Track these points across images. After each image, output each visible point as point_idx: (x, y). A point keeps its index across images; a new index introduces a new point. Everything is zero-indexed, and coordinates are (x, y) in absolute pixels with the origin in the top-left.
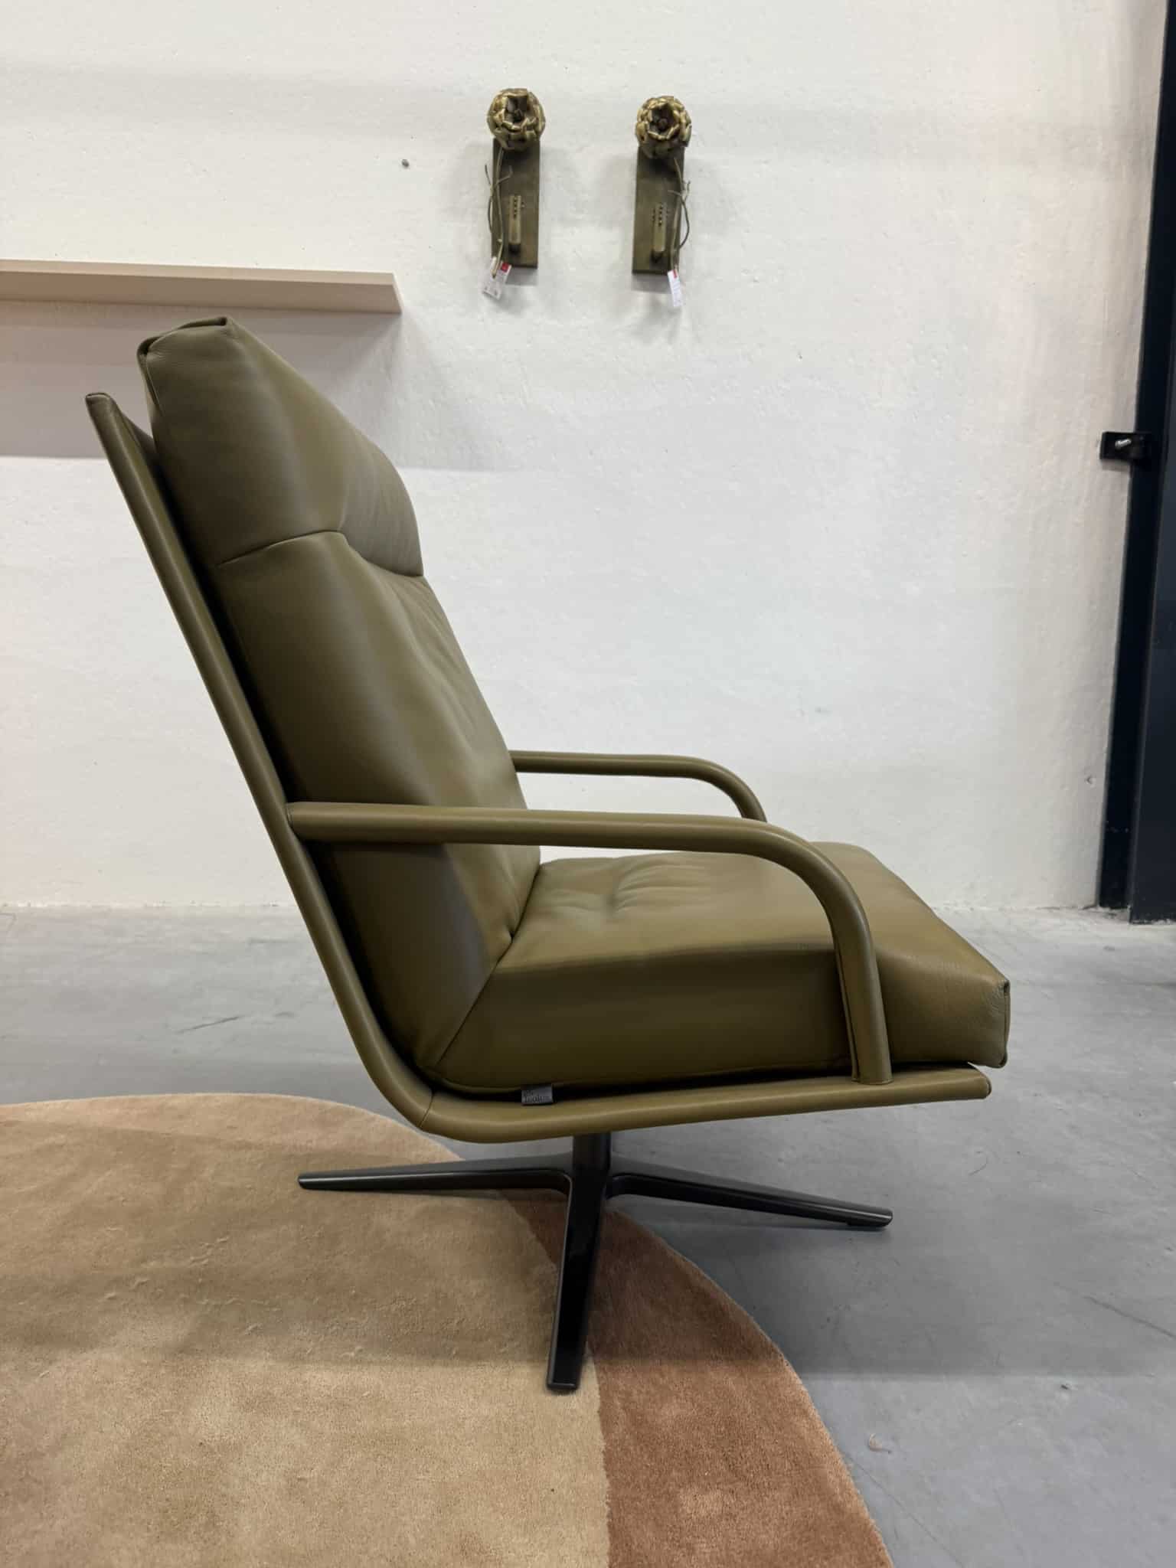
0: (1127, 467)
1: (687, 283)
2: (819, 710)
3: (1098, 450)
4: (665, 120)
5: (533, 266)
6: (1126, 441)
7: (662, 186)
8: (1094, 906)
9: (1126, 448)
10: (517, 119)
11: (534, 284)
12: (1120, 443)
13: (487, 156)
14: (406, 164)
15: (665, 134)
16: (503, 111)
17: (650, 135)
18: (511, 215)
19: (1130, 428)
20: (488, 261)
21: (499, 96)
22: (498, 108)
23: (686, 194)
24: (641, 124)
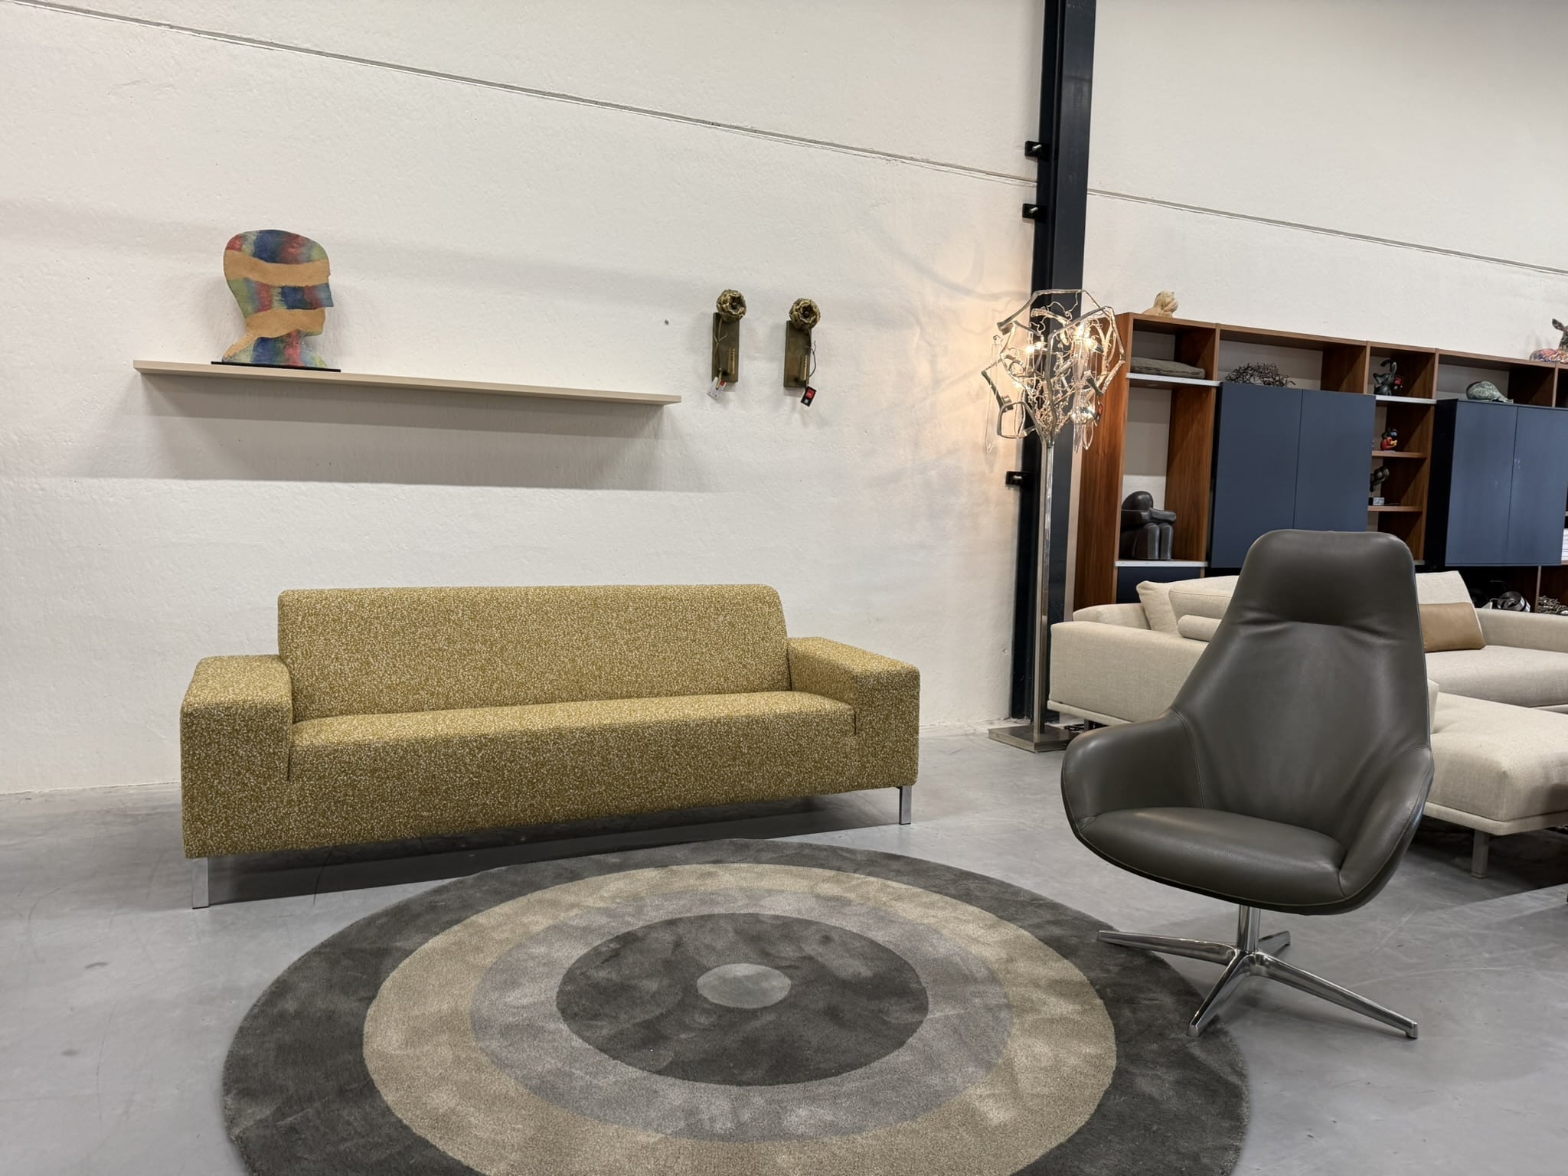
0: (1018, 488)
2: (877, 620)
3: (1004, 480)
4: (807, 312)
5: (736, 381)
6: (1020, 477)
7: (801, 342)
8: (1009, 718)
9: (1019, 480)
10: (735, 308)
11: (734, 391)
12: (1016, 477)
13: (709, 321)
14: (667, 322)
15: (808, 319)
16: (728, 304)
17: (801, 321)
18: (730, 357)
19: (1019, 470)
20: (711, 378)
21: (724, 294)
22: (725, 302)
23: (813, 347)
24: (796, 313)
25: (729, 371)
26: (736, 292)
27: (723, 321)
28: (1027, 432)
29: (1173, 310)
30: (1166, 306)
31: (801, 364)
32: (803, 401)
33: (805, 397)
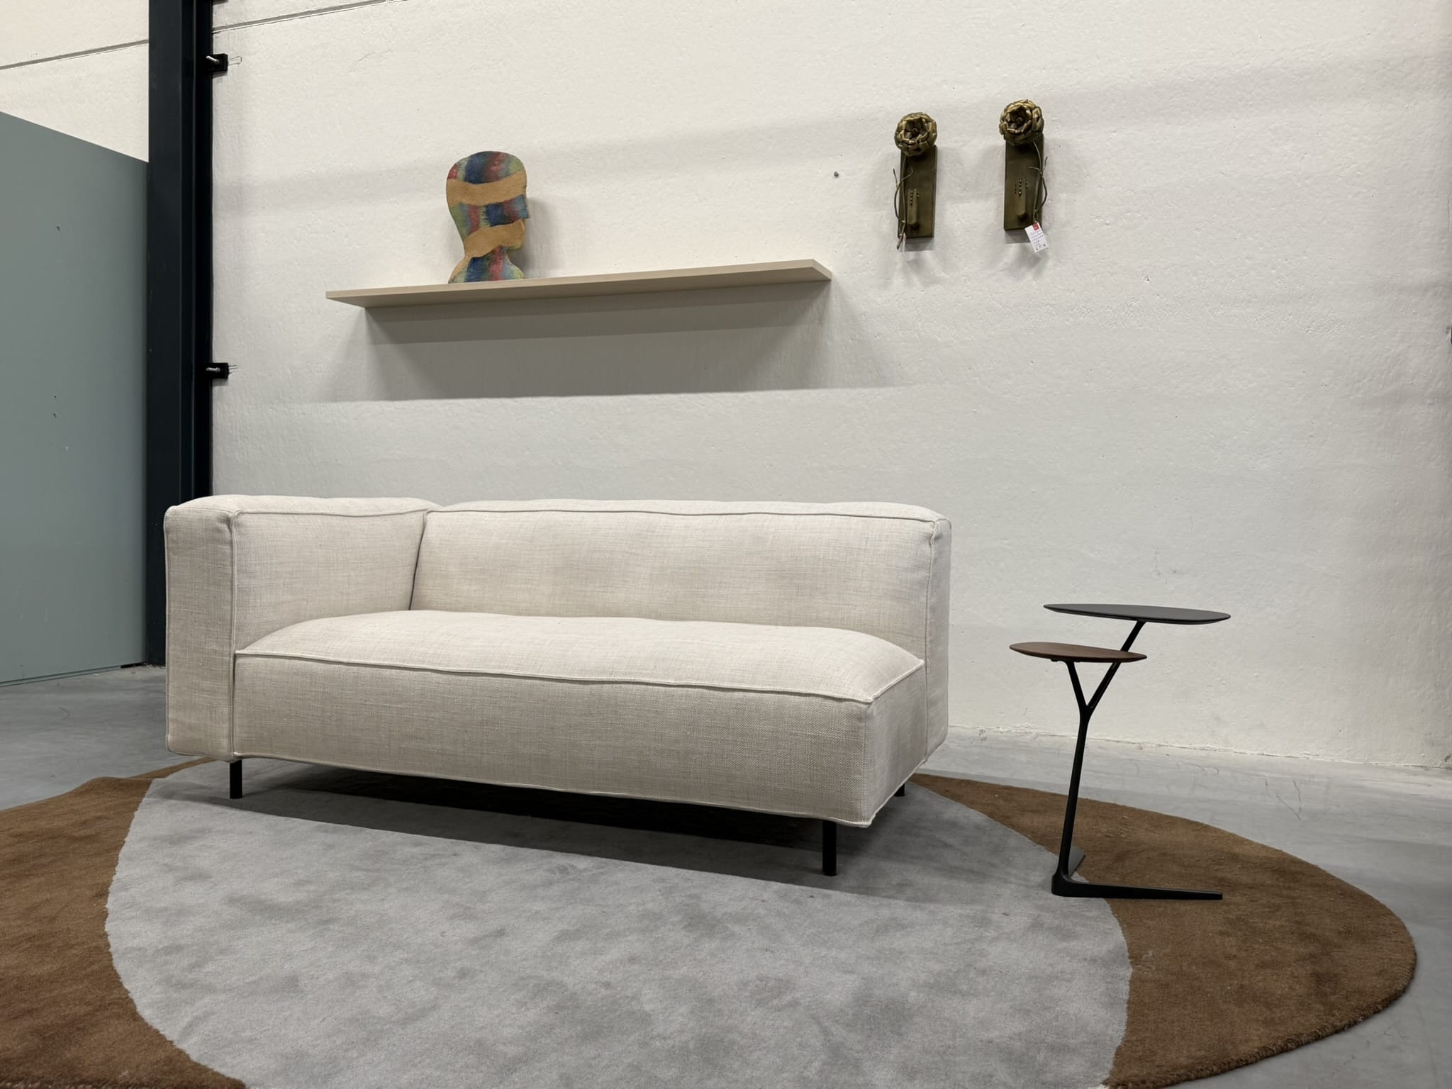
1: (1049, 233)
4: (1019, 119)
5: (930, 236)
7: (1026, 164)
10: (914, 136)
11: (931, 249)
13: (896, 164)
14: (836, 175)
15: (1020, 128)
16: (903, 132)
17: (1009, 131)
20: (896, 236)
26: (918, 113)
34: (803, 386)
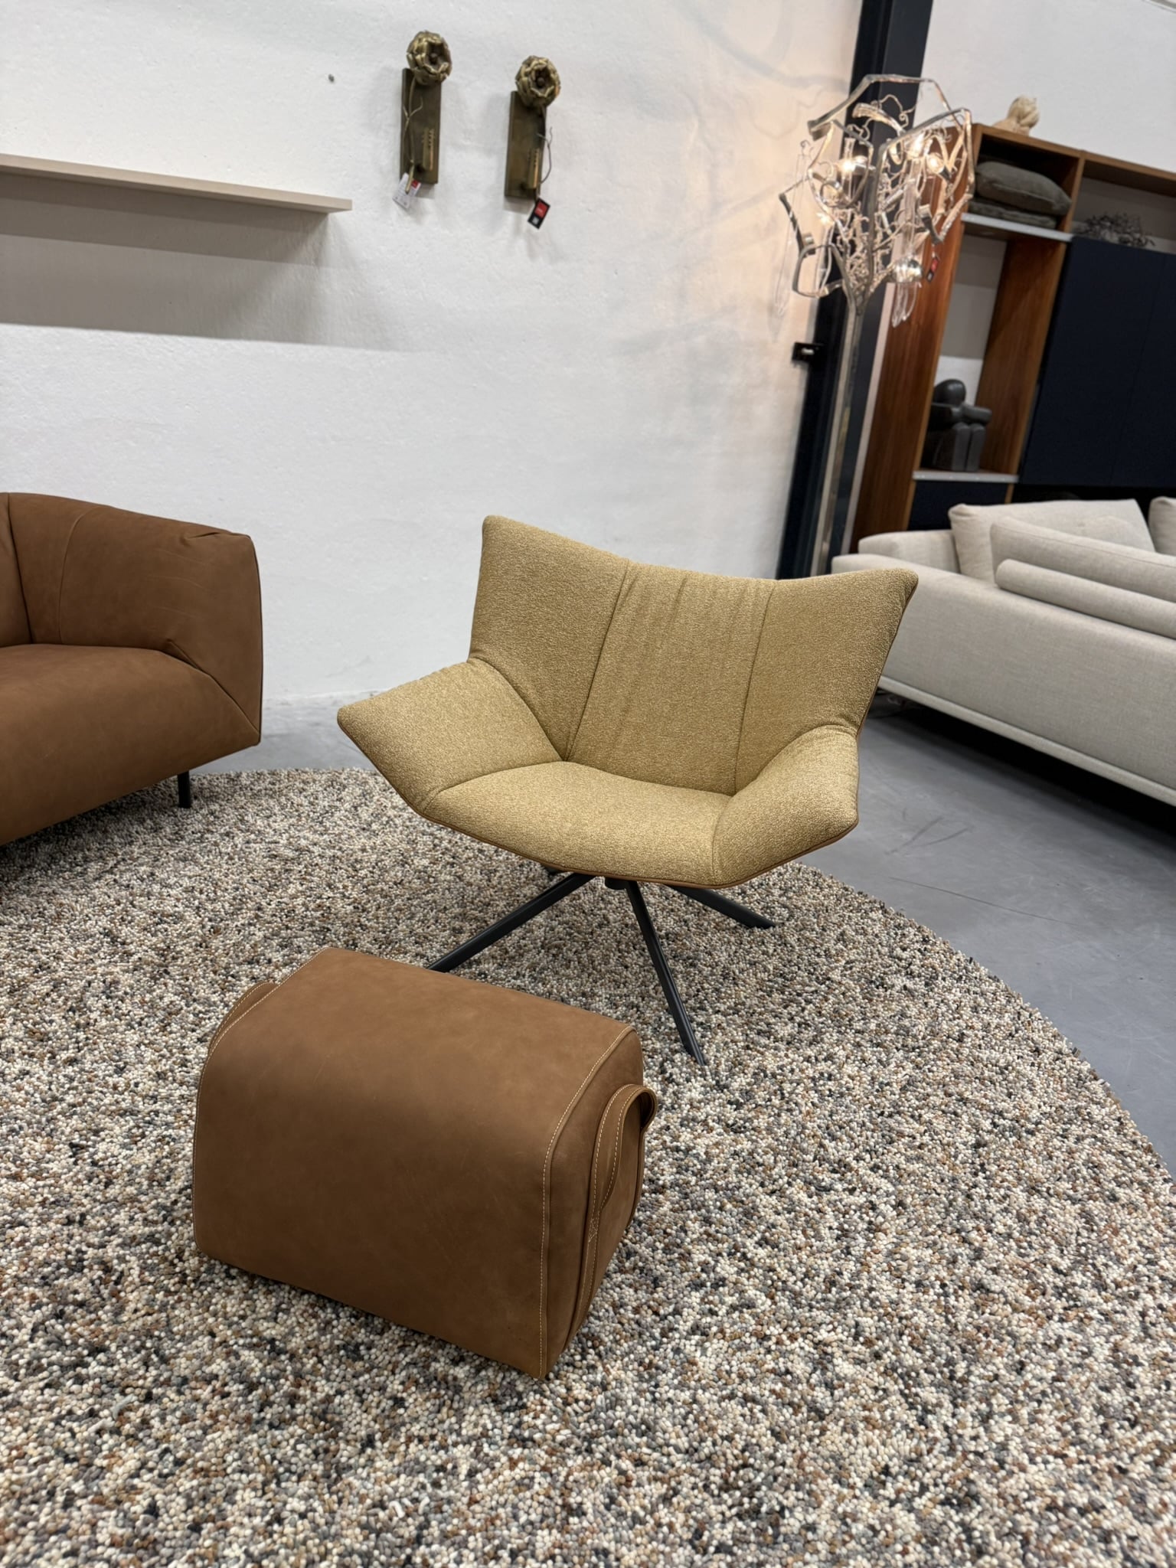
0: (806, 365)
3: (790, 354)
4: (541, 80)
5: (433, 184)
6: (810, 352)
7: (531, 127)
9: (808, 355)
10: (434, 62)
11: (432, 197)
12: (805, 351)
13: (397, 82)
14: (332, 79)
15: (543, 90)
16: (424, 54)
19: (810, 340)
20: (398, 175)
21: (418, 37)
22: (420, 51)
23: (548, 136)
24: (525, 79)
25: (424, 165)
26: (438, 36)
27: (418, 86)
28: (829, 288)
29: (1031, 125)
30: (1025, 117)
31: (529, 163)
32: (530, 220)
33: (534, 215)
34: (297, 340)
